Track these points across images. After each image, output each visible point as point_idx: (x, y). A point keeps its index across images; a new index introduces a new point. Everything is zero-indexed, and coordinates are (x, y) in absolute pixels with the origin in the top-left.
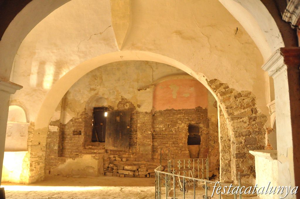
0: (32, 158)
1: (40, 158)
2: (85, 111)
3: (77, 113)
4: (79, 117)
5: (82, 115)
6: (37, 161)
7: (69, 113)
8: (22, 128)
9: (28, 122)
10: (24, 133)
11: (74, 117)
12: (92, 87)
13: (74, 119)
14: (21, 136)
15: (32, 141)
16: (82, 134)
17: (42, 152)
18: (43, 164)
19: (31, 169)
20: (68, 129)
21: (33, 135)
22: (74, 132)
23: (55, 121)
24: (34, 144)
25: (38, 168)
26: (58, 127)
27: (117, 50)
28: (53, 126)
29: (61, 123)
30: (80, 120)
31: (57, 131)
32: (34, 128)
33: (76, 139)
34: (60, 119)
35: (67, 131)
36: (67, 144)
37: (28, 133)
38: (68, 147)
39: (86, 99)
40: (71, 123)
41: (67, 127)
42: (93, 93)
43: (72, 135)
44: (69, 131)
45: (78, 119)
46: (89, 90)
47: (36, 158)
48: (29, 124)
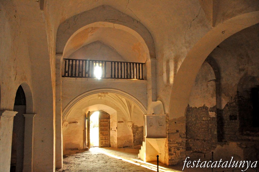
0: (170, 144)
1: (180, 144)
2: (238, 94)
3: (231, 98)
4: (233, 102)
5: (235, 98)
6: (177, 146)
7: (224, 98)
8: (160, 119)
9: (165, 114)
10: (162, 123)
11: (228, 101)
12: (240, 67)
13: (229, 103)
14: (160, 126)
15: (168, 129)
16: (238, 119)
17: (181, 139)
18: (184, 149)
19: (170, 153)
20: (225, 114)
21: (169, 124)
22: (230, 116)
23: (212, 107)
24: (171, 132)
25: (178, 153)
26: (215, 112)
27: (211, 28)
28: (212, 112)
29: (217, 109)
30: (234, 104)
31: (215, 117)
32: (169, 118)
33: (233, 124)
34: (216, 105)
35: (224, 116)
36: (226, 129)
37: (166, 123)
38: (226, 133)
39: (237, 82)
40: (227, 108)
41: (224, 112)
42: (243, 73)
43: (229, 119)
44: (226, 116)
45: (232, 103)
46: (238, 71)
47: (175, 144)
48: (166, 115)
